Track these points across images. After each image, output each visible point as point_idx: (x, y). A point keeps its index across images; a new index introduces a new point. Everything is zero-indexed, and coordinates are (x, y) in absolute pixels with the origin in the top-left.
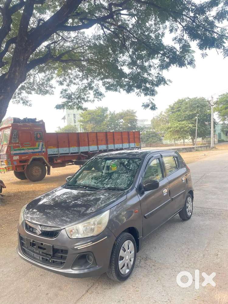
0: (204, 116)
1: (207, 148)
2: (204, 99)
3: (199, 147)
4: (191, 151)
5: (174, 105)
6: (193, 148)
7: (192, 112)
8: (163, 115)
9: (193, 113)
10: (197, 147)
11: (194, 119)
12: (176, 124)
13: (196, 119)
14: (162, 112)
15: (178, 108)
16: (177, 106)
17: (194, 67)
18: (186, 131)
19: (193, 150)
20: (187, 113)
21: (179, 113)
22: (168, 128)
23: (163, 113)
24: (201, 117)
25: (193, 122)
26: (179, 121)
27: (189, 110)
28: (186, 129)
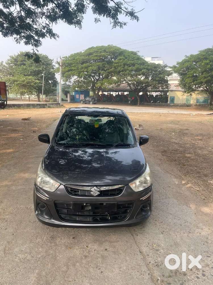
0: (49, 75)
1: (57, 106)
2: (47, 57)
3: (51, 104)
4: (44, 107)
5: (17, 57)
6: (46, 104)
7: (39, 68)
8: (4, 66)
9: (39, 70)
10: (49, 104)
11: (40, 76)
12: (23, 78)
13: (43, 76)
14: (3, 62)
15: (22, 61)
16: (21, 59)
17: (81, 28)
18: (33, 86)
19: (46, 106)
20: (33, 68)
21: (25, 67)
22: (14, 81)
23: (4, 64)
24: (47, 75)
25: (39, 78)
26: (25, 75)
27: (35, 66)
28: (32, 84)
